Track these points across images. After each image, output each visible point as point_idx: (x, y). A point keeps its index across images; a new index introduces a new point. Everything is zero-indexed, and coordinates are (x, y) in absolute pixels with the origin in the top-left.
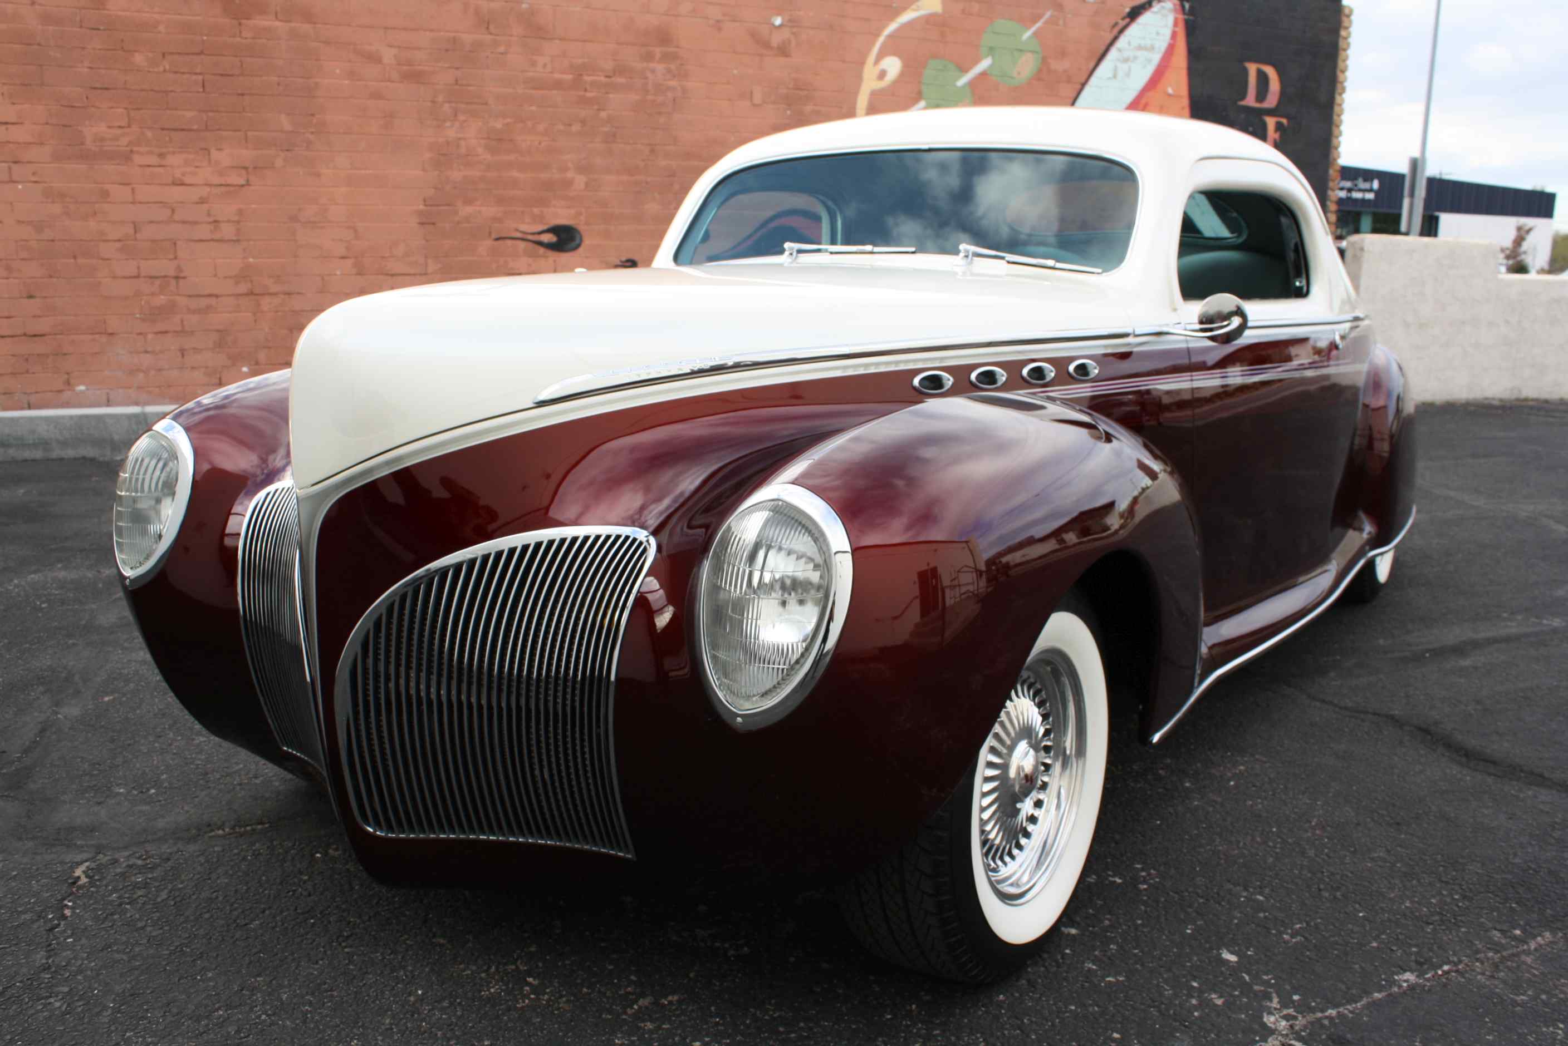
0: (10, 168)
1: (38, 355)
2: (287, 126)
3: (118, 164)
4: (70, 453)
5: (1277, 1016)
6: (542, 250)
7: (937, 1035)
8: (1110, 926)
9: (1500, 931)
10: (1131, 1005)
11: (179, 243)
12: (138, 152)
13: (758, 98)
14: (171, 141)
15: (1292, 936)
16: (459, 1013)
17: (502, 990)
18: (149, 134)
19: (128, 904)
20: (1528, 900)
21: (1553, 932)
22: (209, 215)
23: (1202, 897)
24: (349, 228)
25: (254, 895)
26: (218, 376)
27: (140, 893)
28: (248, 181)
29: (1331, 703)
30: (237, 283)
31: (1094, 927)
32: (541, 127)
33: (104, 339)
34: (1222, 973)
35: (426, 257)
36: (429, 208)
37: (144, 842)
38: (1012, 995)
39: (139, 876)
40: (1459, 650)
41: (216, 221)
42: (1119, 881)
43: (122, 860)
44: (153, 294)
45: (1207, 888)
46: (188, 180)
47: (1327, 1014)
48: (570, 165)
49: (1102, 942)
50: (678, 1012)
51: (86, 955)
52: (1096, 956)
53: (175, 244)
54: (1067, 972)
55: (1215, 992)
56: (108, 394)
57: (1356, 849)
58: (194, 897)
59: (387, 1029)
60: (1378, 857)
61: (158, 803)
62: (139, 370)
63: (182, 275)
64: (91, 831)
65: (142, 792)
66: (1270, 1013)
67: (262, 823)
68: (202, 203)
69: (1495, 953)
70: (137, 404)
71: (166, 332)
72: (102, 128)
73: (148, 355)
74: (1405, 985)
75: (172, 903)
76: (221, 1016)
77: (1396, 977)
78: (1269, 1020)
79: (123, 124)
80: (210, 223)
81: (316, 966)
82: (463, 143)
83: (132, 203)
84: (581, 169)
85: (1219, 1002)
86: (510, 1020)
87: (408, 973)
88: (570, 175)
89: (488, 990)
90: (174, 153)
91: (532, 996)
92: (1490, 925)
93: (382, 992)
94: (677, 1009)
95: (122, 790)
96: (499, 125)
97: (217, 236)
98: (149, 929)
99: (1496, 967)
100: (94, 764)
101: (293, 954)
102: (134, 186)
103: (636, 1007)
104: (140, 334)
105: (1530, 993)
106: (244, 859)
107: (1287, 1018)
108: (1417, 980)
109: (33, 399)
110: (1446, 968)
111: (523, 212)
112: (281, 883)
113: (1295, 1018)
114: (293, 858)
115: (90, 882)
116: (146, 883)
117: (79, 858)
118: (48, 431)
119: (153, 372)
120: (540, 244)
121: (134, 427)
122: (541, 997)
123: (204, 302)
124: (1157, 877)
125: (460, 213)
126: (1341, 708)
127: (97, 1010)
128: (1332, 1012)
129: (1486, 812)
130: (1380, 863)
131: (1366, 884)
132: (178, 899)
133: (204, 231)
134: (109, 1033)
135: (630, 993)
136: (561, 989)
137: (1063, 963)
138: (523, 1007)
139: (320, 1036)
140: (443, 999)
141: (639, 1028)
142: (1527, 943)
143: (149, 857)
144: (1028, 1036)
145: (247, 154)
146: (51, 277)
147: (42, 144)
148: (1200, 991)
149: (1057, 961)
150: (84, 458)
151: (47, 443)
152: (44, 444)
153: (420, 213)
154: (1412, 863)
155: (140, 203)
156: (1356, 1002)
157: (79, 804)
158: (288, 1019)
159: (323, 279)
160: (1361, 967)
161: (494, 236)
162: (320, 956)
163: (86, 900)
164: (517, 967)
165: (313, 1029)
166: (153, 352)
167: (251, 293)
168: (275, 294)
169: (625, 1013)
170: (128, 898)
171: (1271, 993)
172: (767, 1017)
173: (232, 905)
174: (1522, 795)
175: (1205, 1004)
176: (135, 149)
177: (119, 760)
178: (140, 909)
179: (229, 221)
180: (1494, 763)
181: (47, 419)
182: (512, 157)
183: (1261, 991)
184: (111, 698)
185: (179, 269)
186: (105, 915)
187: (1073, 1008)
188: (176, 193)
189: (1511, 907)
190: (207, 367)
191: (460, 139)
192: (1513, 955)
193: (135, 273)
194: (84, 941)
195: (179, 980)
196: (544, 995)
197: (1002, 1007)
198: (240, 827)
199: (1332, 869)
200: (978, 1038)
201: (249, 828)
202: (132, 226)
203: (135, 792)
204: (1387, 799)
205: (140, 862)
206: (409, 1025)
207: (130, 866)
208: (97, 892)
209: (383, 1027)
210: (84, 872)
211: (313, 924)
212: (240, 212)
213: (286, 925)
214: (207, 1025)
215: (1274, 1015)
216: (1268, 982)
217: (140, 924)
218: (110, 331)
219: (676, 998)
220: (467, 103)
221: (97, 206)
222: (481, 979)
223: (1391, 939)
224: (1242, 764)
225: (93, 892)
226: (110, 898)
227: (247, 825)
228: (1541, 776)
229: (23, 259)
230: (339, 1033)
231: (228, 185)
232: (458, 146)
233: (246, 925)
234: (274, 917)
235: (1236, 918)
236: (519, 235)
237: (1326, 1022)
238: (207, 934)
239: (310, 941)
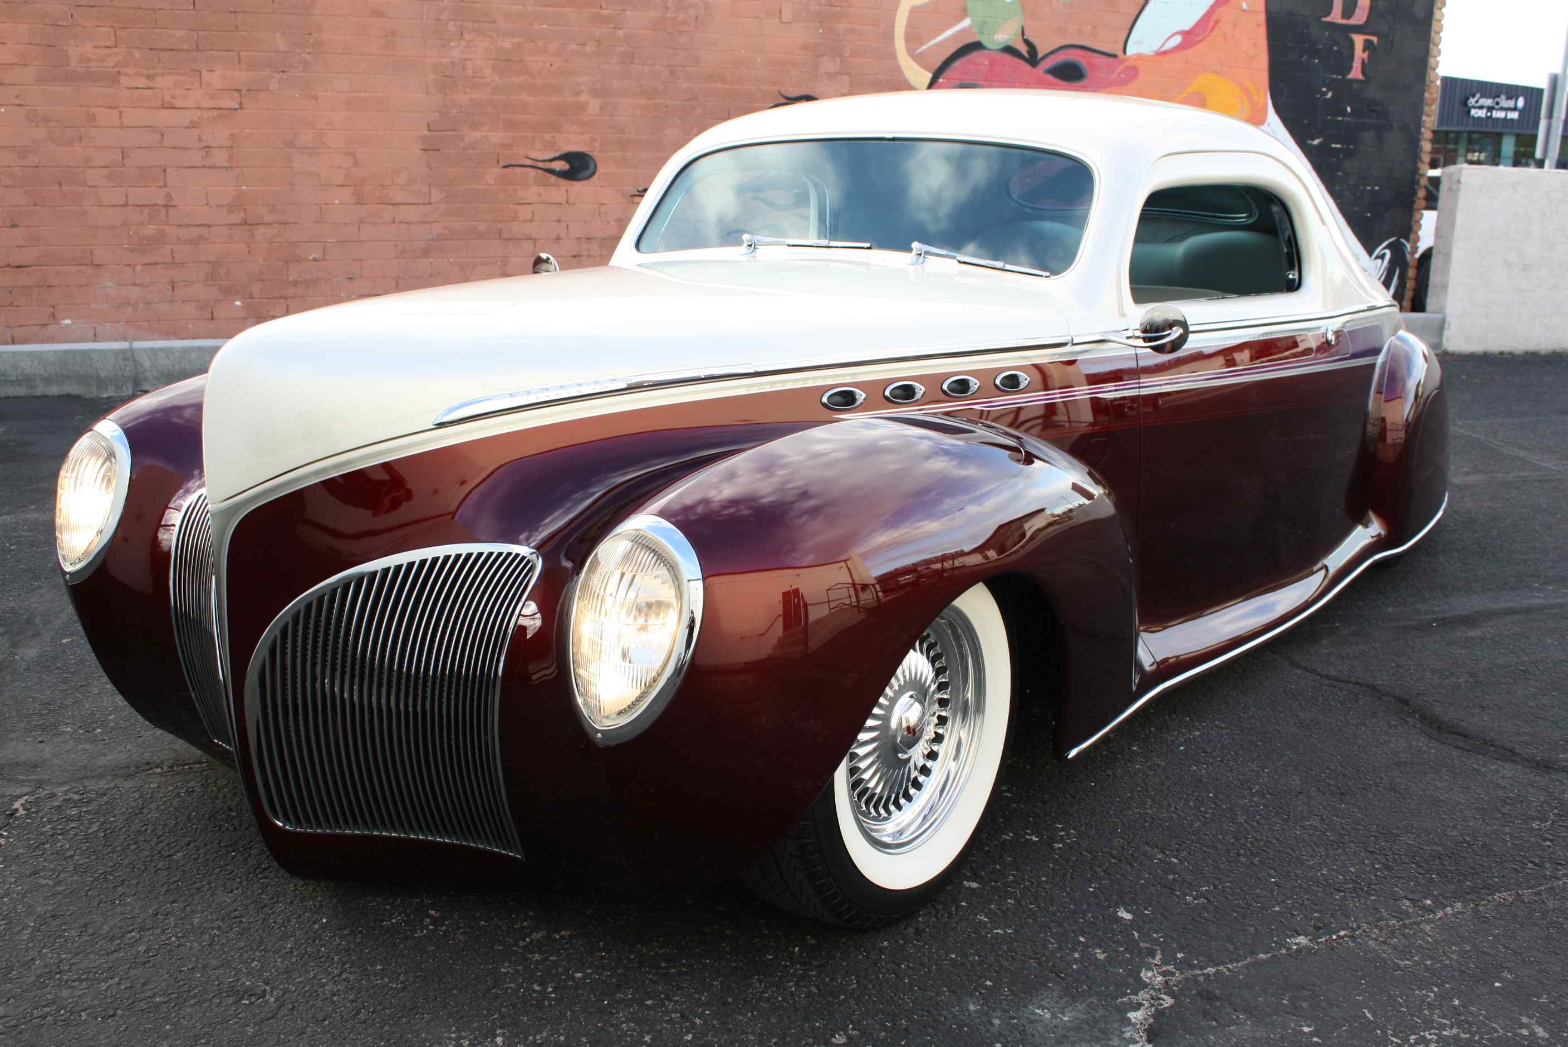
1: (22, 287)
2: (283, 47)
3: (105, 86)
4: (55, 390)
5: (1155, 972)
6: (553, 179)
7: (813, 976)
8: (1014, 881)
9: (1411, 900)
10: (1012, 956)
11: (168, 170)
12: (126, 74)
13: (787, 16)
14: (160, 60)
15: (1195, 899)
16: (358, 940)
17: (404, 921)
18: (137, 54)
19: (60, 834)
20: (1451, 872)
21: (1466, 903)
22: (200, 140)
23: (1115, 858)
24: (349, 154)
25: (182, 829)
26: (210, 310)
27: (73, 825)
28: (241, 104)
29: (1313, 671)
30: (229, 212)
31: (996, 882)
32: (552, 47)
33: (90, 271)
34: (1112, 930)
35: (430, 186)
36: (433, 133)
37: (83, 778)
38: (897, 942)
39: (74, 809)
40: (1469, 621)
41: (208, 147)
42: (1034, 839)
43: (60, 794)
44: (142, 223)
45: (1123, 849)
46: (178, 103)
47: (1205, 972)
48: (583, 88)
49: (1000, 897)
50: (567, 946)
51: (13, 880)
52: (991, 909)
53: (165, 171)
54: (957, 924)
55: (1100, 947)
56: (95, 328)
57: (1289, 818)
58: (124, 830)
59: (287, 953)
60: (1311, 825)
61: (101, 742)
62: (128, 304)
63: (170, 204)
64: (34, 767)
65: (88, 731)
66: (1149, 968)
67: (201, 763)
68: (193, 127)
69: (1397, 922)
70: (125, 339)
71: (156, 264)
72: (88, 48)
73: (136, 288)
74: (1295, 947)
75: (102, 835)
76: (133, 937)
77: (1288, 940)
78: (1146, 975)
79: (109, 45)
80: (200, 149)
81: (230, 895)
82: (469, 64)
83: (119, 127)
84: (595, 93)
85: (1102, 957)
86: (405, 948)
87: (317, 904)
88: (584, 98)
89: (390, 920)
90: (163, 74)
91: (431, 927)
92: (1402, 894)
93: (289, 920)
94: (567, 943)
95: (68, 729)
96: (507, 44)
97: (207, 164)
98: (77, 857)
99: (1392, 934)
100: (45, 704)
101: (210, 883)
102: (123, 109)
103: (528, 940)
104: (129, 265)
105: (1416, 958)
106: (178, 795)
107: (1164, 974)
108: (1309, 943)
109: (17, 333)
110: (1342, 933)
111: (534, 138)
112: (209, 819)
113: (1173, 974)
114: (225, 796)
115: (27, 815)
116: (80, 816)
117: (18, 792)
118: (31, 366)
119: (141, 306)
120: (551, 172)
121: (121, 362)
122: (439, 928)
123: (194, 232)
124: (1075, 837)
125: (466, 138)
126: (1321, 676)
127: (17, 929)
128: (1211, 970)
129: (1439, 785)
130: (1311, 832)
131: (1289, 850)
132: (109, 831)
133: (196, 158)
134: (27, 950)
135: (525, 927)
136: (460, 921)
137: (956, 914)
138: (419, 937)
139: (224, 956)
140: (345, 928)
141: (526, 959)
142: (1434, 913)
143: (86, 792)
144: (901, 980)
145: (241, 76)
146: (35, 205)
147: (25, 65)
148: (1086, 946)
149: (950, 913)
150: (68, 395)
151: (30, 380)
152: (28, 380)
153: (424, 139)
154: (1343, 832)
155: (129, 127)
156: (1238, 961)
157: (25, 741)
158: (196, 941)
159: (320, 208)
160: (1256, 929)
161: (502, 163)
162: (235, 886)
163: (21, 831)
164: (422, 901)
165: (219, 950)
166: (141, 285)
167: (245, 223)
168: (270, 224)
169: (517, 945)
170: (61, 829)
171: (1156, 950)
172: (652, 953)
173: (158, 838)
174: (1483, 770)
175: (1087, 957)
176: (122, 70)
177: (69, 701)
178: (71, 839)
179: (222, 147)
180: (1466, 736)
181: (31, 355)
182: (521, 79)
183: (1146, 948)
184: (69, 640)
185: (169, 196)
186: (36, 844)
187: (954, 956)
188: (167, 117)
189: (1431, 878)
190: (198, 301)
191: (465, 59)
192: (1415, 923)
193: (122, 201)
194: (13, 867)
195: (98, 904)
196: (442, 926)
197: (883, 953)
198: (178, 766)
199: (1258, 836)
200: (852, 980)
201: (186, 767)
202: (119, 151)
203: (82, 731)
204: (1340, 768)
205: (76, 797)
206: (309, 949)
207: (67, 800)
208: (32, 823)
209: (284, 951)
210: (22, 805)
211: (234, 857)
212: (232, 137)
213: (208, 857)
214: (119, 944)
215: (1153, 971)
216: (1157, 939)
217: (68, 854)
218: (96, 262)
219: (568, 933)
220: (474, 21)
221: (83, 130)
222: (385, 910)
223: (1296, 904)
224: (1198, 730)
225: (28, 823)
226: (44, 829)
227: (186, 764)
228: (1512, 751)
229: (6, 187)
230: (241, 955)
231: (220, 109)
232: (464, 68)
233: (170, 856)
234: (198, 849)
235: (1142, 878)
236: (528, 162)
237: (1201, 979)
238: (131, 863)
239: (227, 872)
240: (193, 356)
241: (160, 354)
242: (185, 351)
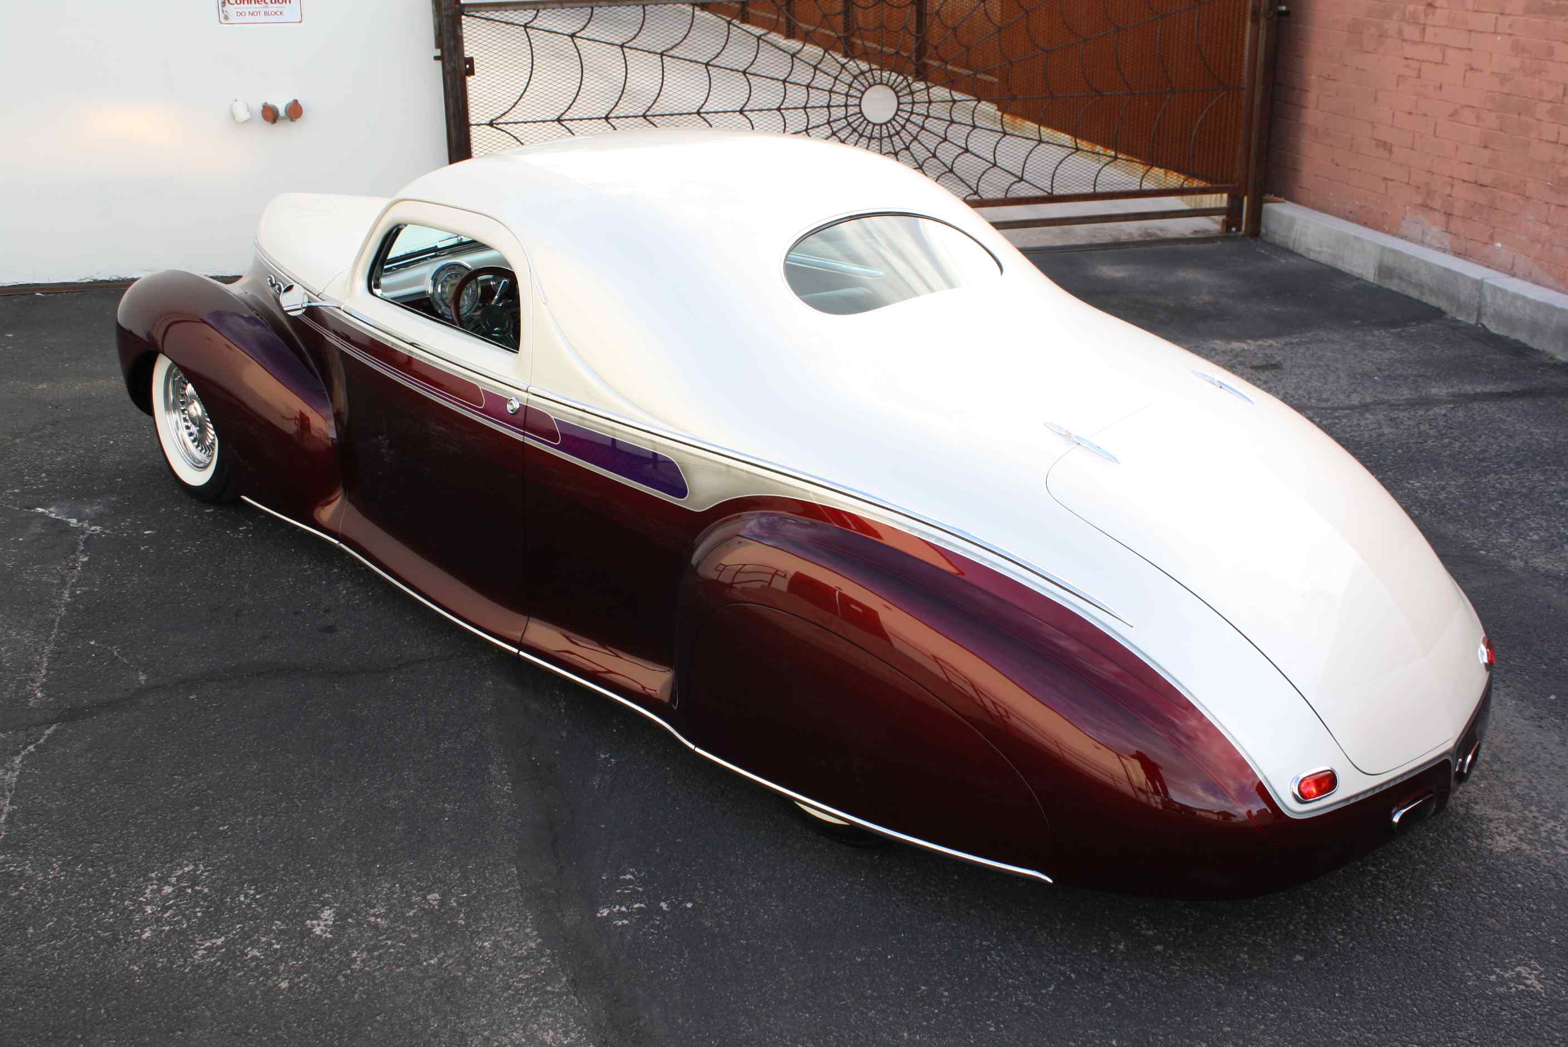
0: (1497, 19)
1: (1481, 204)
33: (1522, 201)
104: (1547, 203)
121: (1474, 291)
146: (1501, 130)
151: (1422, 286)
166: (1551, 225)
202: (1563, 87)
218: (1527, 194)
221: (1543, 63)
240: (1519, 303)
241: (1499, 293)
242: (1516, 297)
